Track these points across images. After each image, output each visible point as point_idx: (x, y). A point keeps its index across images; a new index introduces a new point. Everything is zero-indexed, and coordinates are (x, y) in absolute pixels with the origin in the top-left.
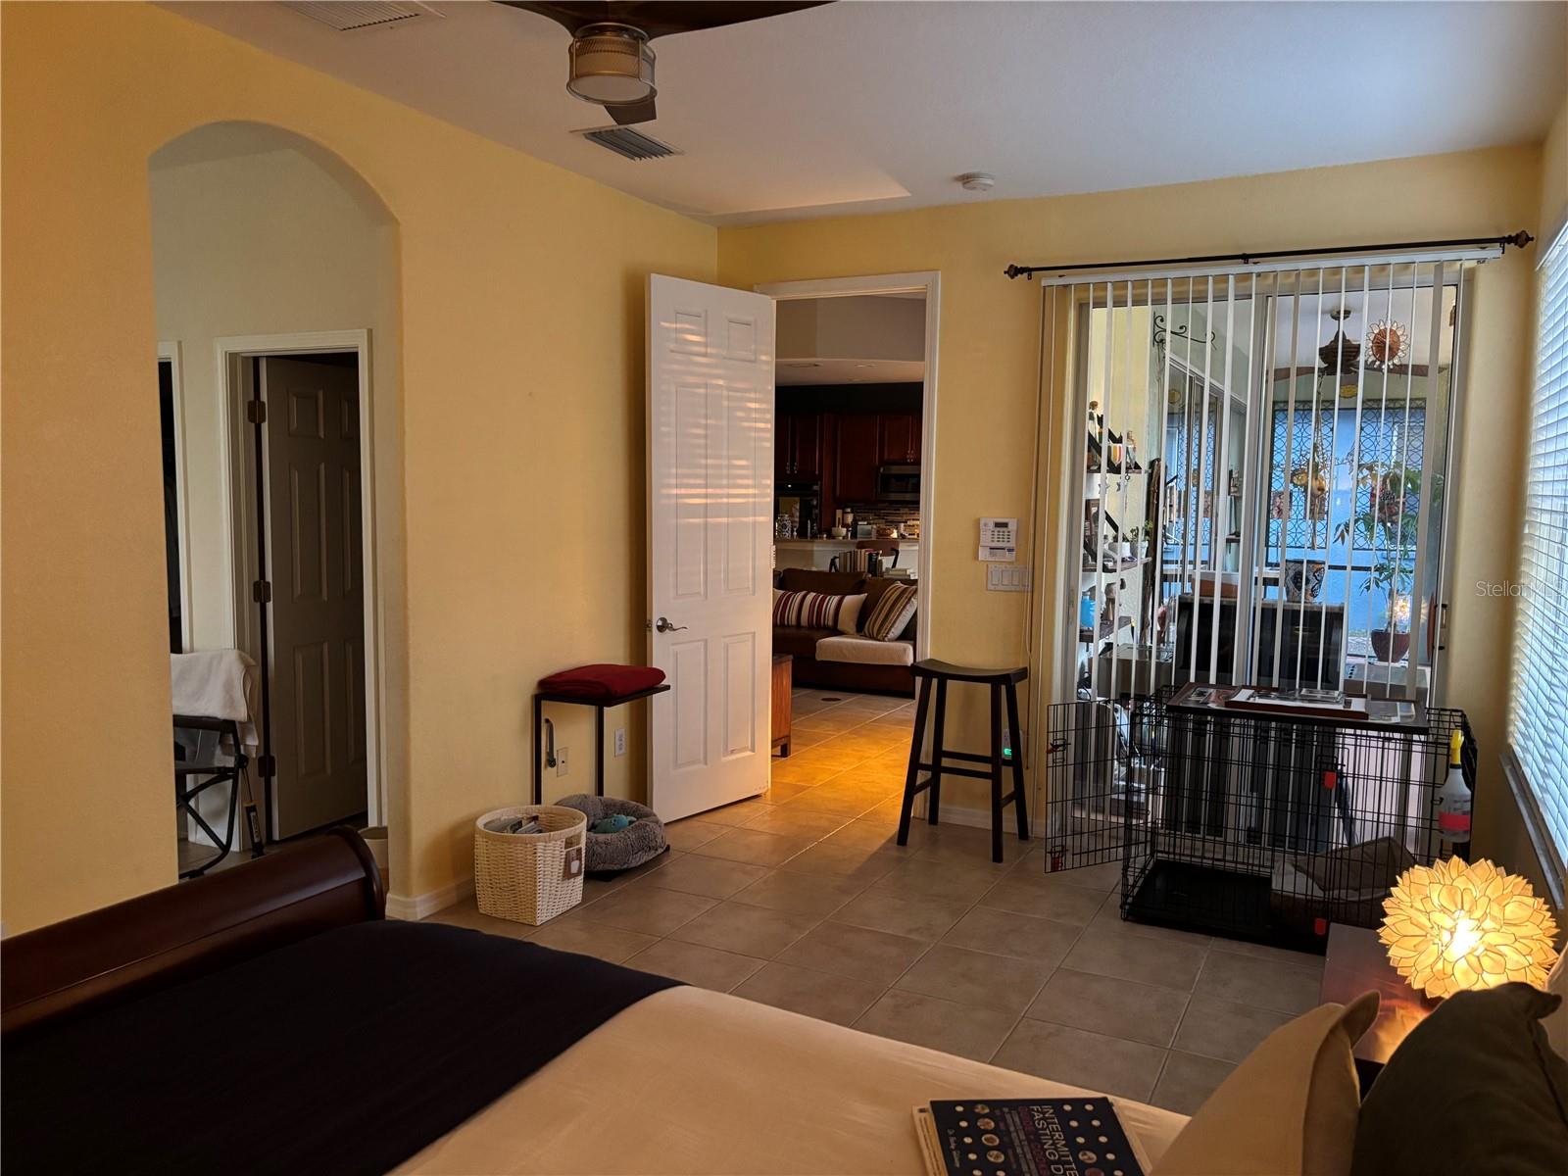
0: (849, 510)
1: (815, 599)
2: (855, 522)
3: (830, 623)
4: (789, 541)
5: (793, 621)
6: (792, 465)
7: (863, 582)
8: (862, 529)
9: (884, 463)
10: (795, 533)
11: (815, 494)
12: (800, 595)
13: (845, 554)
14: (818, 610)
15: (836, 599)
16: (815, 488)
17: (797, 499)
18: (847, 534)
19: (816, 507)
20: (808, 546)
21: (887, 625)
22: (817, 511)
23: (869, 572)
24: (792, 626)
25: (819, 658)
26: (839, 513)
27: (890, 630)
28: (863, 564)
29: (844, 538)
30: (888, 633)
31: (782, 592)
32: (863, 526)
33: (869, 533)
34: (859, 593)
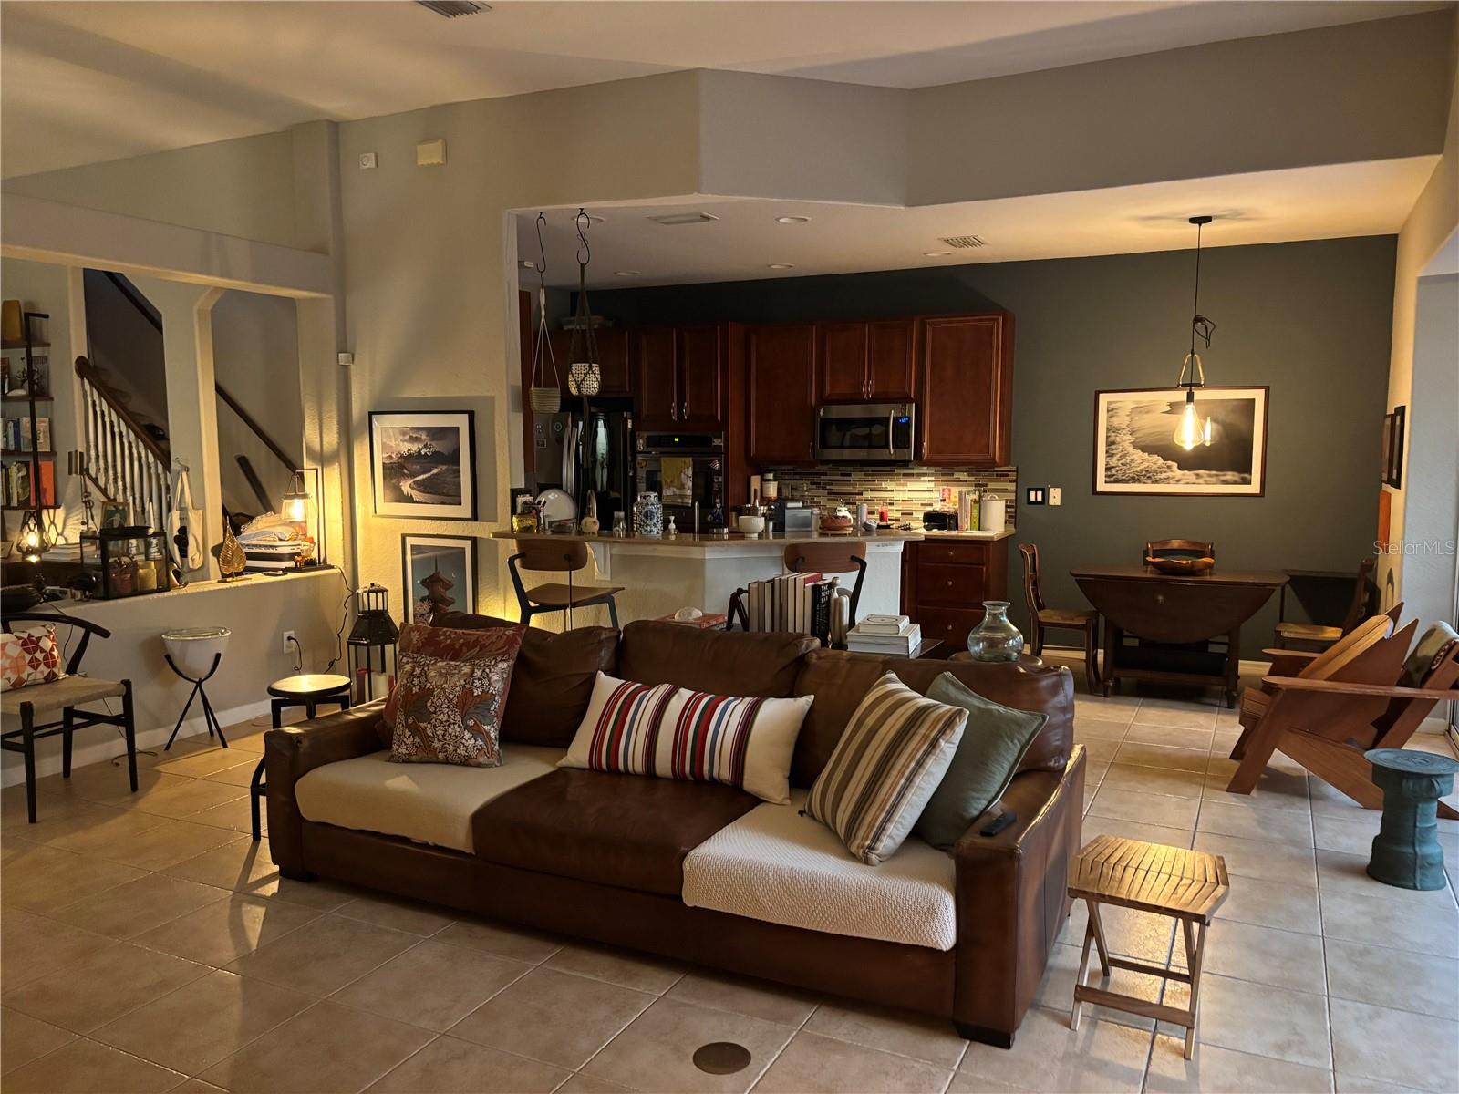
0: (771, 476)
1: (689, 707)
2: (782, 500)
3: (725, 773)
4: (657, 543)
5: (638, 764)
6: (680, 406)
7: (802, 662)
8: (794, 516)
9: (825, 401)
10: (672, 526)
11: (716, 452)
12: (654, 696)
13: (761, 585)
14: (695, 736)
15: (738, 707)
16: (717, 442)
17: (689, 460)
18: (767, 526)
19: (718, 473)
20: (695, 553)
21: (874, 813)
22: (720, 479)
23: (814, 633)
24: (636, 775)
25: (691, 898)
26: (755, 482)
27: (882, 828)
28: (799, 613)
29: (760, 535)
30: (877, 838)
31: (617, 682)
32: (794, 509)
33: (805, 524)
34: (792, 693)
